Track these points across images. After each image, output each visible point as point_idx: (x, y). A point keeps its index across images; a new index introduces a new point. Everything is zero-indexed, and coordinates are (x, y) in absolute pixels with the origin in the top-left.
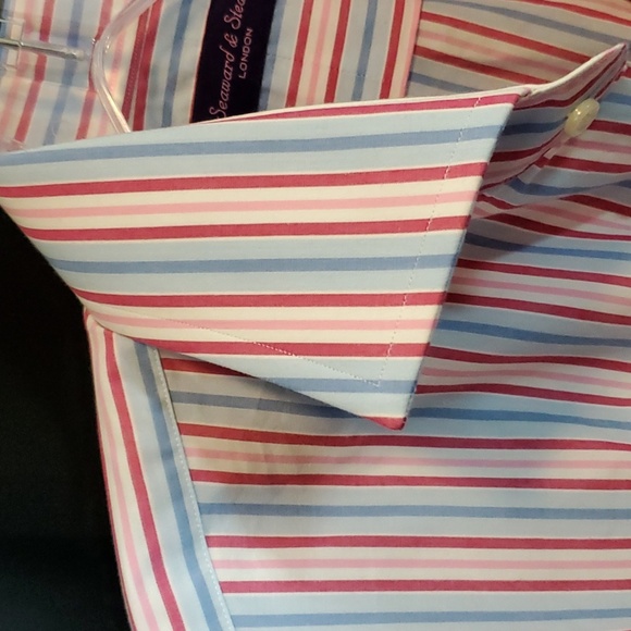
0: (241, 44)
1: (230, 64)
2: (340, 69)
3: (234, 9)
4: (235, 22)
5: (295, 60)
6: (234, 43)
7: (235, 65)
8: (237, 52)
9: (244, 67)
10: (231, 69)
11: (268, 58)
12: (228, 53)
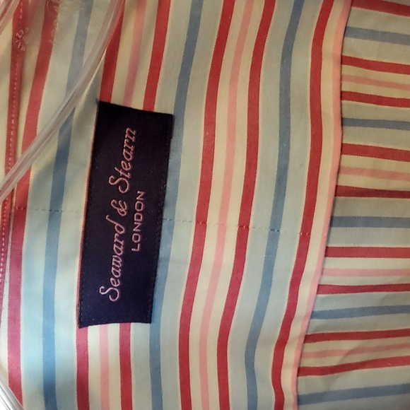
0: (131, 211)
1: (121, 237)
2: (251, 226)
3: (120, 168)
4: (123, 184)
5: (197, 222)
6: (122, 210)
7: (126, 237)
8: (128, 221)
9: (137, 237)
10: (122, 243)
11: (165, 224)
12: (117, 224)
